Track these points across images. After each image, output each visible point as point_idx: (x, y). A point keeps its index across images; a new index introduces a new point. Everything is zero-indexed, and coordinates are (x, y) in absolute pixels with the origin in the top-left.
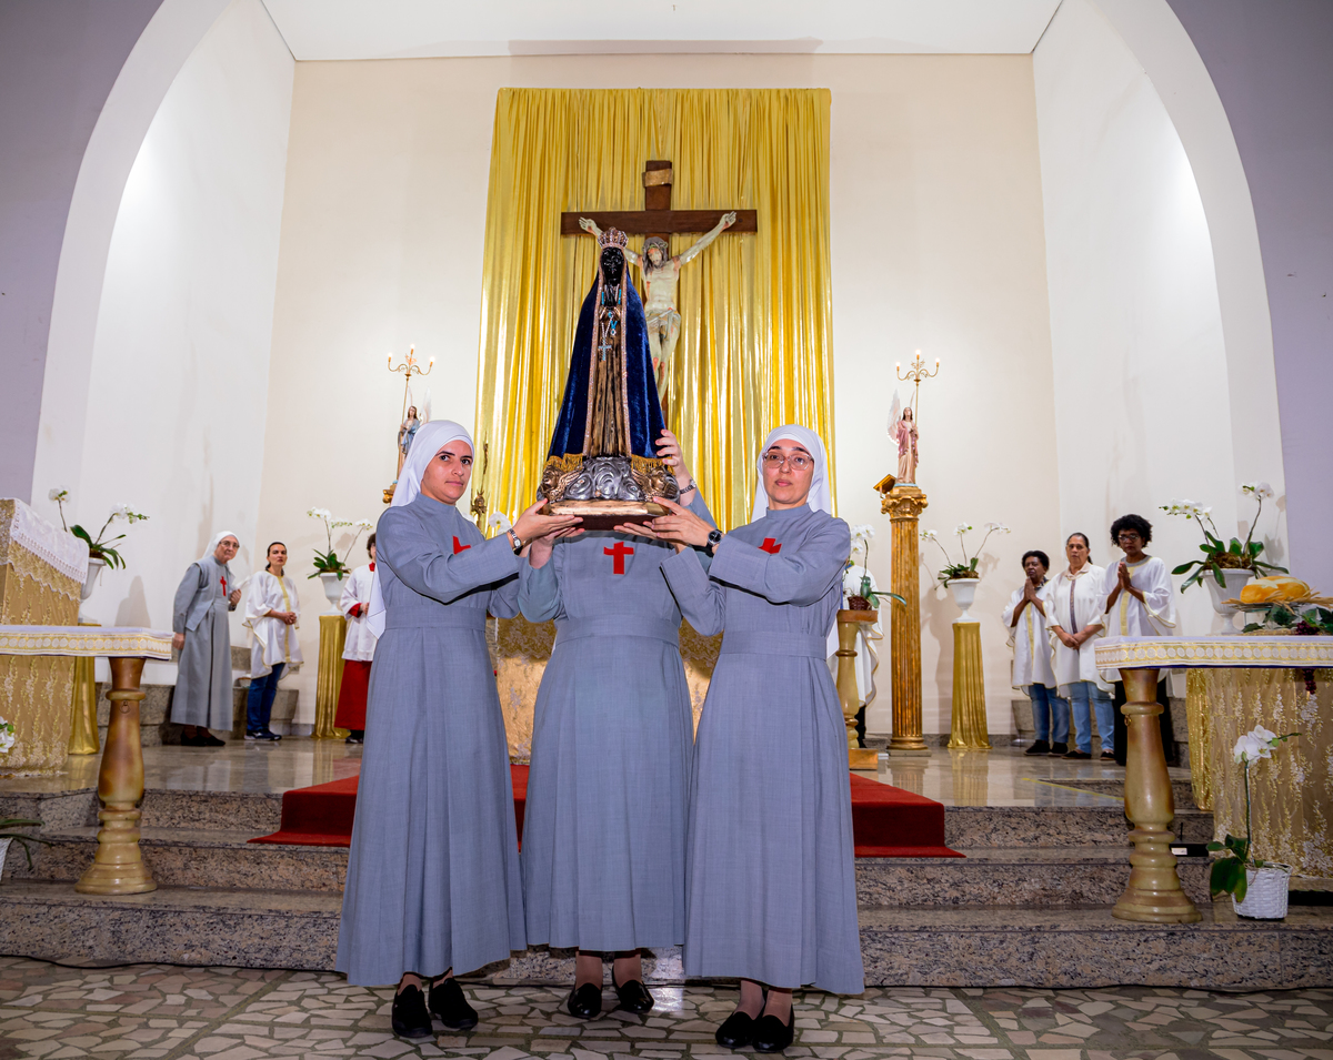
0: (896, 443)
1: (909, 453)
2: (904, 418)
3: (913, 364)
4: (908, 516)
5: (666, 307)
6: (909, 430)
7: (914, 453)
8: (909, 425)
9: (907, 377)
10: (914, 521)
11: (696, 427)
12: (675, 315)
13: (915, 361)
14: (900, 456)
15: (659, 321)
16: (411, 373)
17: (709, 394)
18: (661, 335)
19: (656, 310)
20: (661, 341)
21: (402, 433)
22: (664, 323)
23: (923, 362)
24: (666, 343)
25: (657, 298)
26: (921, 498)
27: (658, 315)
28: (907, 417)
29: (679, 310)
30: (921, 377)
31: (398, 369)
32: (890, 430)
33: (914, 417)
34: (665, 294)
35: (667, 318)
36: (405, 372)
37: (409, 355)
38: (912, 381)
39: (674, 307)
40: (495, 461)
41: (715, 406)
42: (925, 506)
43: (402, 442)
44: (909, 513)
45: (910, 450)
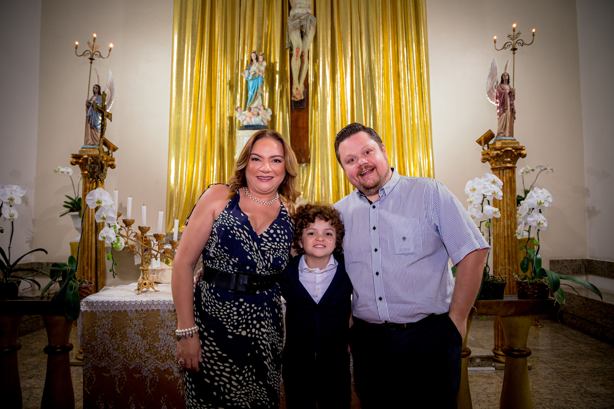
0: (495, 104)
1: (509, 111)
2: (502, 82)
3: (509, 36)
4: (509, 165)
5: (305, 12)
6: (508, 91)
7: (513, 111)
8: (507, 87)
9: (504, 48)
10: (513, 169)
11: (329, 100)
12: (312, 17)
13: (511, 33)
14: (500, 114)
15: (300, 22)
16: (94, 57)
17: (338, 76)
18: (302, 32)
19: (298, 13)
20: (302, 37)
21: (88, 107)
22: (304, 23)
23: (519, 33)
24: (305, 38)
25: (298, 6)
26: (521, 149)
27: (299, 18)
28: (505, 80)
29: (315, 15)
30: (517, 46)
31: (83, 54)
32: (490, 93)
33: (511, 81)
34: (305, 2)
35: (306, 19)
36: (89, 56)
37: (92, 42)
38: (509, 50)
39: (311, 11)
40: (185, 129)
41: (343, 85)
42: (524, 156)
43: (88, 115)
44: (509, 162)
45: (509, 108)
